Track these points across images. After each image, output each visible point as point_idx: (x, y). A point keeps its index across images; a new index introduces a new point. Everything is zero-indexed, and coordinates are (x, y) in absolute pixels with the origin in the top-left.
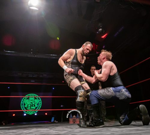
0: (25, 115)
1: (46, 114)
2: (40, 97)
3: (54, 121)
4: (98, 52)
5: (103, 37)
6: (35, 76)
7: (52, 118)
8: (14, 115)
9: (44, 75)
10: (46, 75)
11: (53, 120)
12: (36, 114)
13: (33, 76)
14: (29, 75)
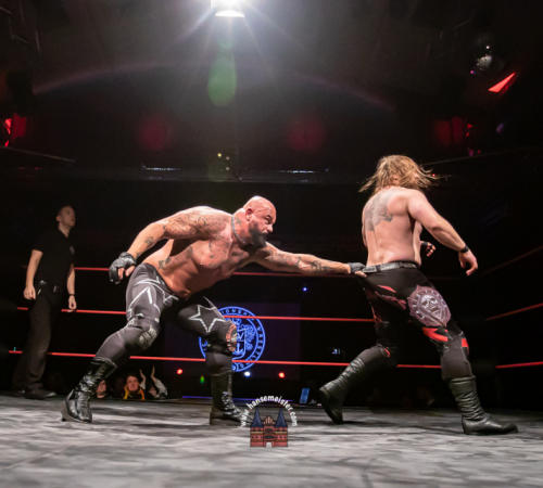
1: (282, 375)
3: (309, 400)
5: (497, 88)
7: (303, 390)
8: (180, 372)
11: (306, 398)
12: (247, 374)
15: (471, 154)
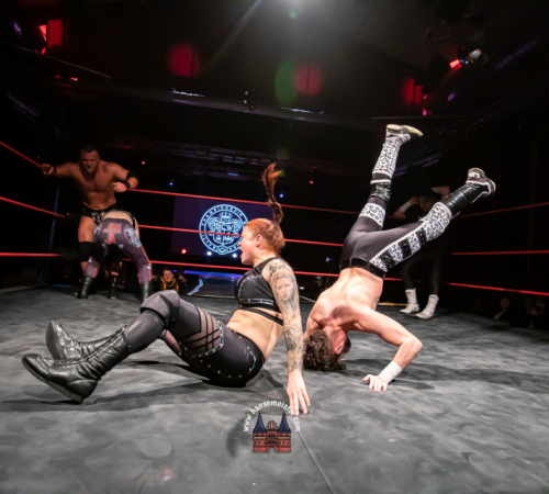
0: (209, 254)
4: (428, 109)
6: (240, 160)
8: (184, 251)
12: (234, 256)
13: (234, 160)
14: (224, 158)
15: (425, 113)
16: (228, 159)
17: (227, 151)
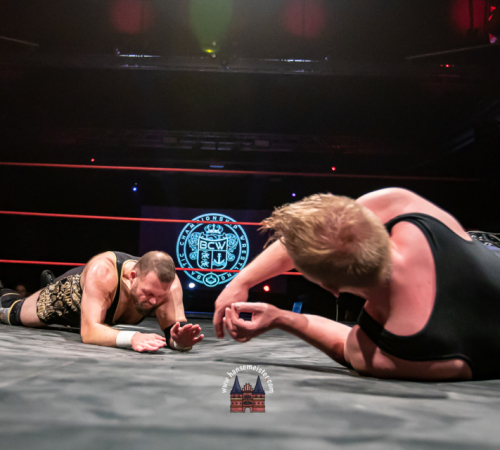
0: (192, 285)
1: (266, 288)
2: (243, 226)
6: (226, 147)
9: (259, 143)
10: (265, 143)
13: (217, 146)
14: (202, 145)
16: (209, 146)
17: (206, 134)
